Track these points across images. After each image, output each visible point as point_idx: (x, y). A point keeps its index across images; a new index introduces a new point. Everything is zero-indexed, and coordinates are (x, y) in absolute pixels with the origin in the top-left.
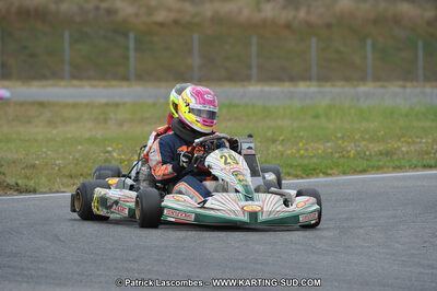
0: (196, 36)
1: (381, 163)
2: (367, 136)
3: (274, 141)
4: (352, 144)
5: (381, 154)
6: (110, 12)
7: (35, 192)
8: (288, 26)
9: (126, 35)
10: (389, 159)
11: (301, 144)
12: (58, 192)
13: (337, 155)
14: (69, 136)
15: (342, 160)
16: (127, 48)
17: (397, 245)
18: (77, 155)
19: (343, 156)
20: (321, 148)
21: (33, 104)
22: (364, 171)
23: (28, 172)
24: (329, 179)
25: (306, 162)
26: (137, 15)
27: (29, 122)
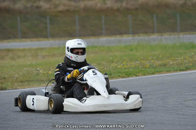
0: (77, 17)
1: (161, 69)
2: (154, 58)
3: (112, 62)
4: (148, 62)
5: (161, 65)
6: (38, 7)
7: (6, 89)
8: (118, 10)
9: (45, 17)
10: (165, 68)
11: (124, 63)
12: (16, 89)
13: (141, 67)
14: (21, 64)
15: (143, 69)
16: (46, 23)
17: (168, 106)
18: (24, 72)
19: (144, 67)
20: (133, 64)
21: (5, 50)
22: (153, 74)
23: (2, 81)
24: (137, 78)
25: (127, 70)
26: (50, 8)
27: (3, 59)
